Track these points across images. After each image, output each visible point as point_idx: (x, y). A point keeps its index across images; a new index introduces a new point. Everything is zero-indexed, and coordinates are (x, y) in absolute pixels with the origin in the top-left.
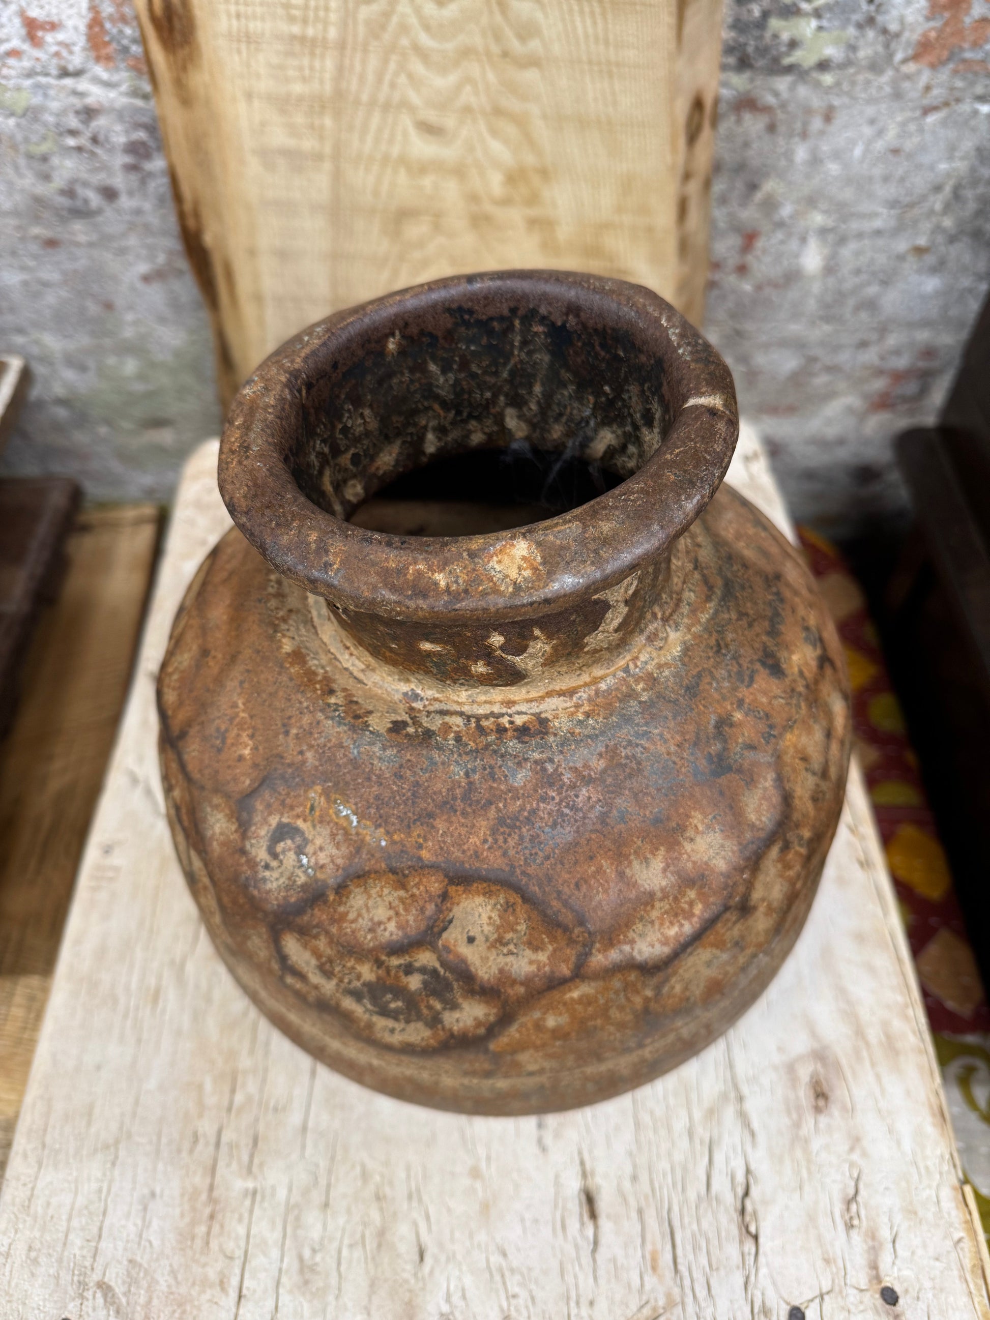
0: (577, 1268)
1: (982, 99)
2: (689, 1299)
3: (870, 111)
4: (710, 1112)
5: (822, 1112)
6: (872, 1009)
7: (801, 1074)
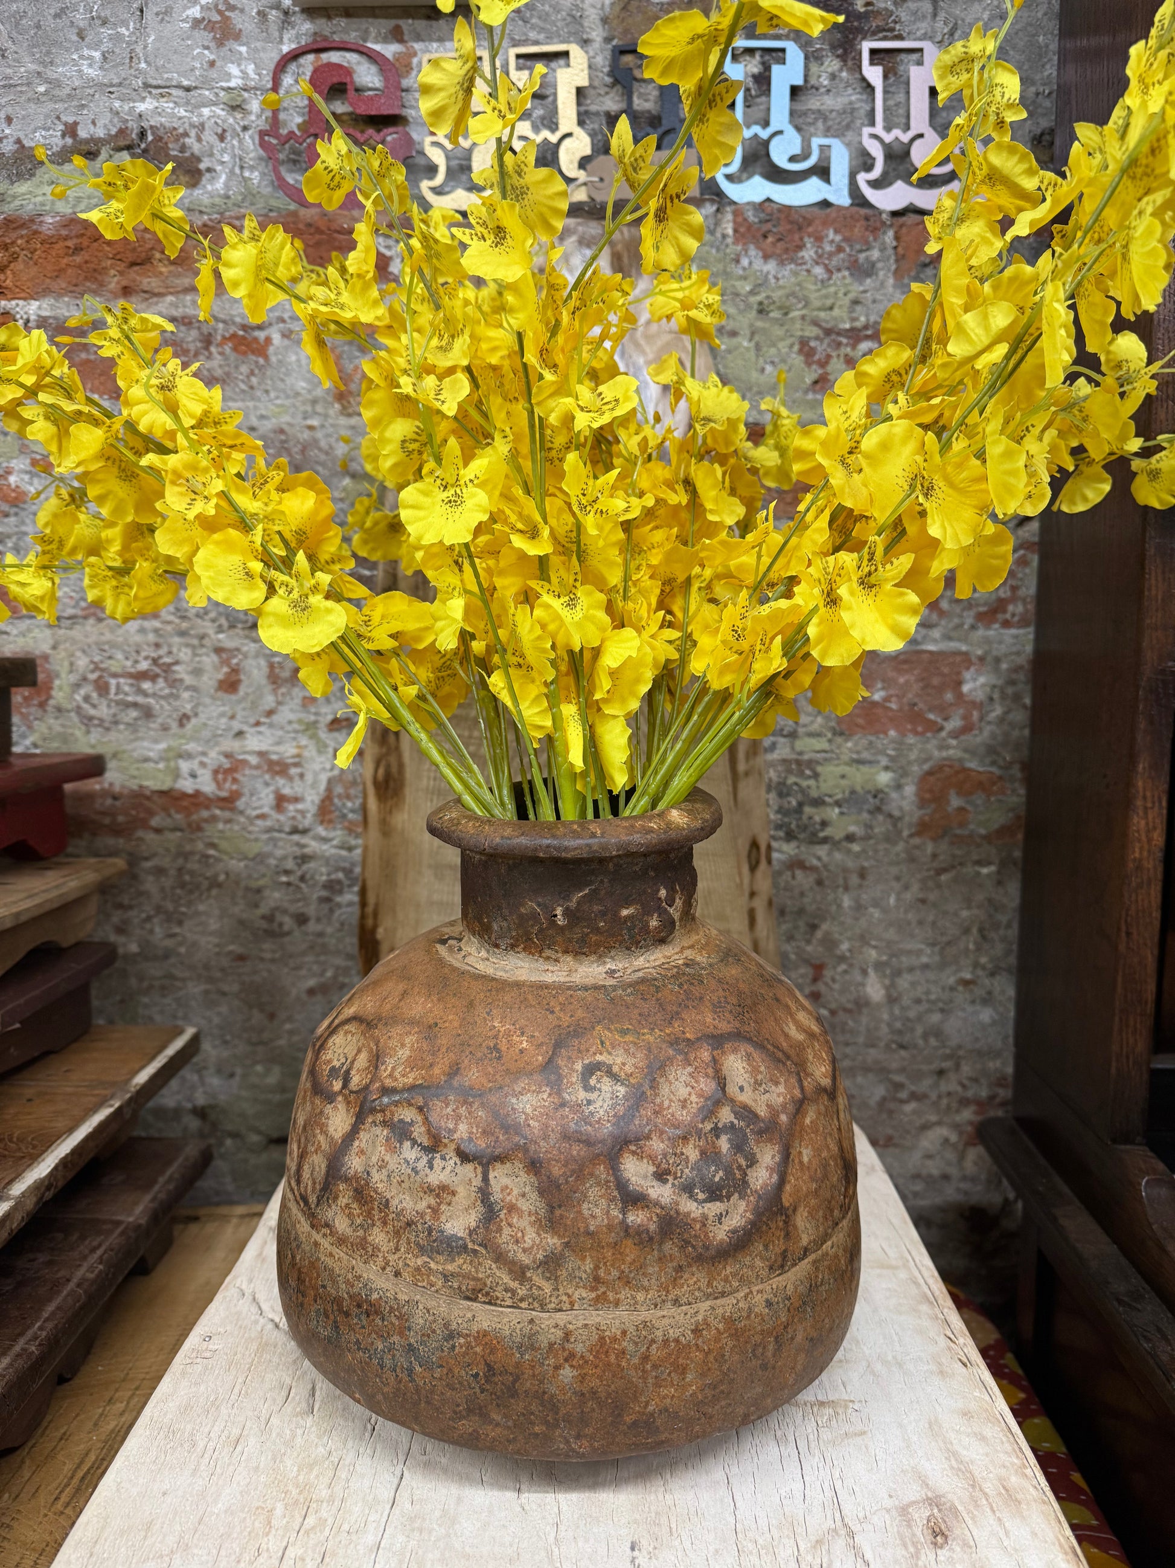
1: (980, 863)
3: (894, 871)
4: (819, 1542)
5: (941, 1548)
6: (987, 1468)
7: (916, 1516)
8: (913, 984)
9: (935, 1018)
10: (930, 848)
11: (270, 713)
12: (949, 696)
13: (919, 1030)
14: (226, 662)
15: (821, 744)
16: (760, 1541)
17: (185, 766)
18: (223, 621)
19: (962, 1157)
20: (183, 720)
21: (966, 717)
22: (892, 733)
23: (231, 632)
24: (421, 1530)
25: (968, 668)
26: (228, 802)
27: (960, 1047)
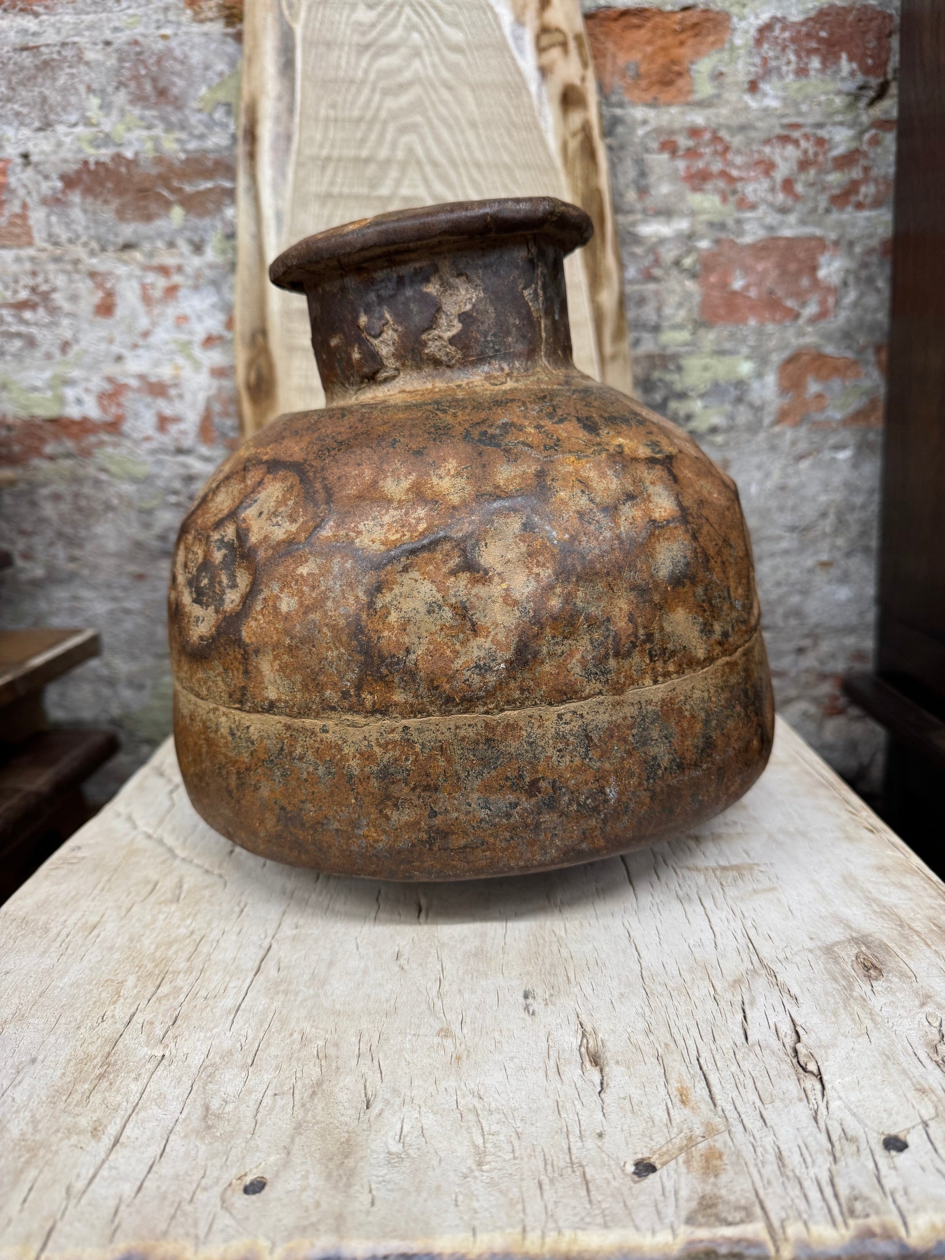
0: (579, 1106)
1: (838, 448)
2: (738, 1129)
3: (756, 460)
4: (738, 982)
5: (876, 979)
6: (913, 910)
7: (843, 954)
8: (775, 569)
9: (795, 599)
10: (789, 435)
11: (146, 334)
12: (805, 282)
13: (780, 611)
14: (100, 286)
15: (684, 336)
16: (671, 984)
17: (70, 393)
18: (94, 245)
19: (820, 727)
20: (65, 346)
21: (823, 303)
22: (753, 322)
23: (104, 256)
24: (286, 993)
25: (822, 253)
26: (114, 426)
27: (817, 626)
